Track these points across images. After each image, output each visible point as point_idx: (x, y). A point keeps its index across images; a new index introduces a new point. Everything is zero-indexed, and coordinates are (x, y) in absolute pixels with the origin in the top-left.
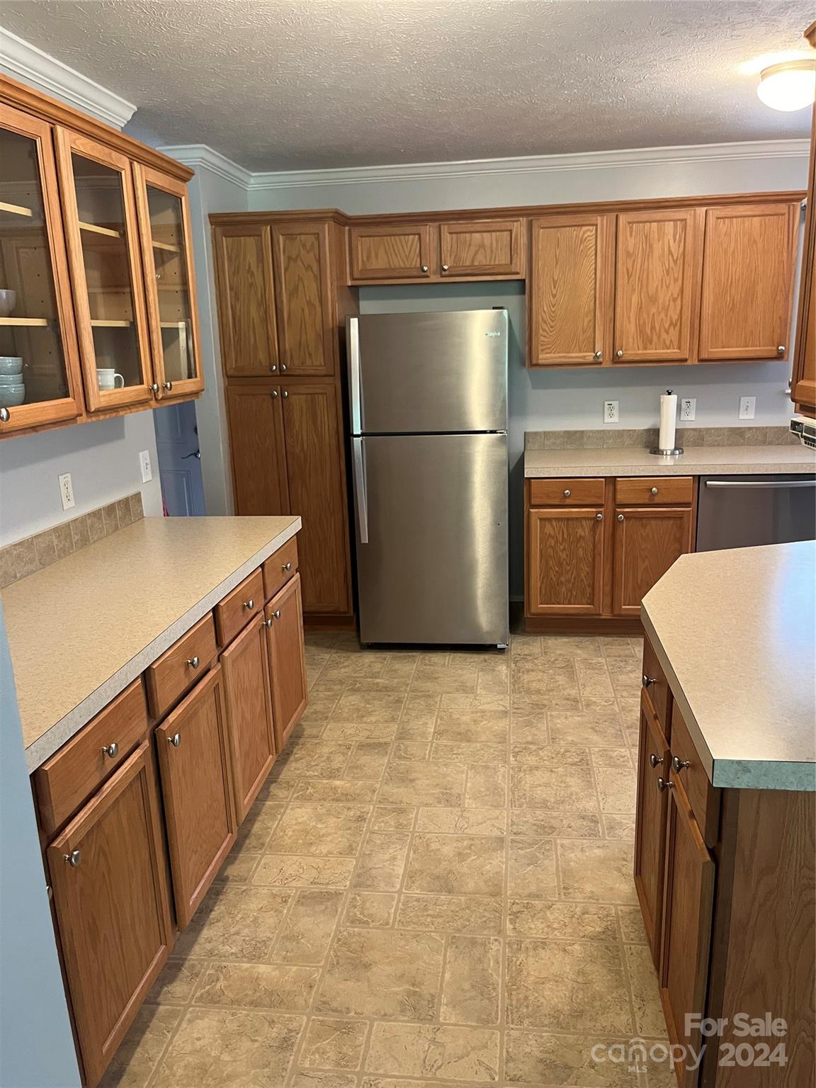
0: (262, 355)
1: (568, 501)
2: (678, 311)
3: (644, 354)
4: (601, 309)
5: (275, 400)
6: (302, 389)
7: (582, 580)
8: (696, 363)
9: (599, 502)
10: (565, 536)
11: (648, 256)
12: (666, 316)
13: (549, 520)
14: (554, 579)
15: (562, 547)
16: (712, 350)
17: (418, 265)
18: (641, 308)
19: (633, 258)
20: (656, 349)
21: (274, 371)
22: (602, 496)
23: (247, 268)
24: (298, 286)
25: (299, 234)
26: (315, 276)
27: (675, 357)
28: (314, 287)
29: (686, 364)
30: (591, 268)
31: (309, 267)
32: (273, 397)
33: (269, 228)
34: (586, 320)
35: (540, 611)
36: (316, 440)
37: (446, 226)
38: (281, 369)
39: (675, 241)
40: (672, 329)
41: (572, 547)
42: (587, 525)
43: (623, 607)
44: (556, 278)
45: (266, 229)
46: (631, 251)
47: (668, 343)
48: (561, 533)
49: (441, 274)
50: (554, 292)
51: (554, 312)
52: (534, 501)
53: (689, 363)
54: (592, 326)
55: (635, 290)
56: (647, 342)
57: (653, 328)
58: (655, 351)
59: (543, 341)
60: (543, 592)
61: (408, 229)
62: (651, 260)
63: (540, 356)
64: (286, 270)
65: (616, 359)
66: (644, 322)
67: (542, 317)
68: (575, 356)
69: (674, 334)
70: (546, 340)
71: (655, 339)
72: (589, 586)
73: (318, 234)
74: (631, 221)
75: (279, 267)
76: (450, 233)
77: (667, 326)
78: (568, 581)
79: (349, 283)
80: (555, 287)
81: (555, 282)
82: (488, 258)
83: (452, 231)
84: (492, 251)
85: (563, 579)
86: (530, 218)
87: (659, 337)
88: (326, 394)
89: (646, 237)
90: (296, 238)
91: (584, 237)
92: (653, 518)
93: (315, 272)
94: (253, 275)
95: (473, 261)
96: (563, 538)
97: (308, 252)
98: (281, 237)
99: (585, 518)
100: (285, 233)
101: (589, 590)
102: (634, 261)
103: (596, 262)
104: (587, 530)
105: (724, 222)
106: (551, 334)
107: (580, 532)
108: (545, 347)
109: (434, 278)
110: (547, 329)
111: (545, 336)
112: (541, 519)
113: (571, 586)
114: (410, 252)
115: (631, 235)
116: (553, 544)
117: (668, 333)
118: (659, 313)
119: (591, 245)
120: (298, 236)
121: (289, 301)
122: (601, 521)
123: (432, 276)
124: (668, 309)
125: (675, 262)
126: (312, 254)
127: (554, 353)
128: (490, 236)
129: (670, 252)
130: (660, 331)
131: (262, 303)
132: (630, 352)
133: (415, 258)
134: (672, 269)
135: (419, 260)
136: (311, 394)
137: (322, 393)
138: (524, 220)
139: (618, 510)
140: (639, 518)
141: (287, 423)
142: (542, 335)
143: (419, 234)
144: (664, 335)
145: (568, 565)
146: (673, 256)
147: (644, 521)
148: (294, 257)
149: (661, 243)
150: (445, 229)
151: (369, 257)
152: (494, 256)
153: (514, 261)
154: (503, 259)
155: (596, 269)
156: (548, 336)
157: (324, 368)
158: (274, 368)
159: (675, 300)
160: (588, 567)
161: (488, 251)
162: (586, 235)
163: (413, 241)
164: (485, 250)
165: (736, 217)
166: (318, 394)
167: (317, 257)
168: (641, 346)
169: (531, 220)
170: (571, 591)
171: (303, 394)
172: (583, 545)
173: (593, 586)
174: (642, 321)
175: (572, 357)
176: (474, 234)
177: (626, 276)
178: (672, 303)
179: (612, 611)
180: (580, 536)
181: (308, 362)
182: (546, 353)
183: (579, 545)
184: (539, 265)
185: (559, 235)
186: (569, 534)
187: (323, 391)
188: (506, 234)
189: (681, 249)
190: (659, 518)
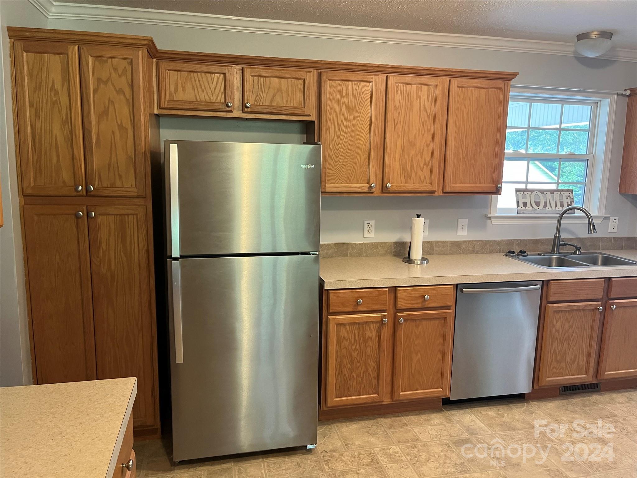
0: (66, 176)
1: (360, 308)
2: (430, 154)
3: (406, 186)
4: (374, 149)
5: (80, 220)
6: (111, 210)
7: (369, 374)
8: (441, 194)
9: (383, 307)
10: (357, 337)
11: (410, 110)
12: (422, 157)
13: (344, 325)
14: (347, 376)
15: (354, 347)
16: (452, 185)
17: (223, 101)
18: (403, 150)
19: (398, 112)
20: (414, 183)
21: (80, 191)
22: (386, 304)
23: (50, 85)
24: (108, 108)
25: (110, 57)
26: (127, 100)
27: (428, 190)
28: (126, 111)
29: (434, 195)
30: (367, 116)
31: (120, 91)
32: (77, 217)
33: (76, 47)
34: (363, 158)
35: (335, 404)
36: (124, 259)
37: (249, 70)
38: (87, 190)
39: (428, 101)
40: (425, 168)
41: (362, 347)
42: (374, 327)
43: (401, 393)
44: (340, 122)
45: (73, 49)
46: (397, 106)
47: (422, 178)
48: (353, 335)
49: (243, 110)
50: (338, 134)
51: (338, 150)
52: (332, 310)
53: (436, 194)
54: (367, 163)
55: (400, 136)
56: (408, 177)
57: (412, 166)
58: (413, 185)
59: (329, 173)
60: (338, 386)
61: (214, 68)
62: (411, 113)
63: (327, 185)
64: (95, 91)
65: (384, 189)
66: (406, 162)
67: (329, 154)
68: (355, 186)
69: (427, 171)
70: (331, 172)
71: (413, 175)
72: (375, 378)
73: (131, 59)
74: (398, 81)
75: (87, 87)
76: (252, 76)
77: (422, 165)
78: (358, 376)
79: (156, 111)
80: (339, 129)
81: (339, 126)
82: (285, 101)
83: (254, 74)
84: (288, 95)
85: (354, 374)
86: (320, 71)
87: (416, 174)
88: (137, 214)
89: (408, 96)
90: (107, 61)
91: (362, 91)
92: (424, 319)
93: (128, 97)
94: (57, 93)
95: (271, 102)
96: (355, 339)
97: (120, 76)
98: (90, 59)
99: (373, 322)
100: (95, 55)
101: (374, 382)
102: (399, 113)
103: (371, 112)
104: (374, 331)
105: (462, 90)
106: (335, 168)
107: (368, 333)
108: (330, 178)
109: (237, 113)
110: (332, 163)
111: (331, 169)
112: (337, 325)
113: (360, 379)
114: (215, 89)
115: (397, 93)
116: (347, 346)
117: (422, 171)
118: (417, 155)
119: (368, 98)
120: (110, 60)
121: (98, 123)
122: (385, 324)
123: (235, 112)
124: (423, 153)
125: (428, 117)
126: (123, 79)
127: (337, 183)
128: (286, 81)
129: (425, 108)
130: (417, 170)
131: (67, 122)
132: (395, 185)
133: (220, 94)
134: (426, 121)
135: (223, 96)
136: (120, 215)
137: (133, 214)
138: (314, 72)
139: (398, 314)
140: (414, 320)
141: (93, 243)
142: (328, 168)
143: (225, 74)
144: (420, 173)
145: (359, 362)
146: (427, 112)
147: (418, 322)
148: (104, 78)
149: (418, 101)
150: (248, 71)
151: (176, 89)
152: (289, 100)
153: (306, 105)
154: (297, 102)
155: (371, 117)
156: (333, 169)
157: (135, 190)
158: (80, 188)
159: (428, 146)
160: (374, 362)
161: (285, 95)
162: (364, 89)
163: (218, 79)
164: (282, 93)
165: (470, 87)
166: (128, 215)
167: (130, 83)
168: (403, 180)
169: (321, 73)
170: (360, 384)
171: (112, 215)
172: (371, 344)
173: (378, 378)
174: (404, 160)
175: (351, 187)
176: (272, 79)
177: (394, 125)
178: (426, 148)
179: (392, 397)
180: (369, 337)
181: (118, 183)
182: (332, 183)
183: (367, 345)
184: (326, 110)
185: (343, 86)
186: (359, 336)
187: (133, 212)
188: (301, 82)
189: (433, 107)
190: (428, 319)
